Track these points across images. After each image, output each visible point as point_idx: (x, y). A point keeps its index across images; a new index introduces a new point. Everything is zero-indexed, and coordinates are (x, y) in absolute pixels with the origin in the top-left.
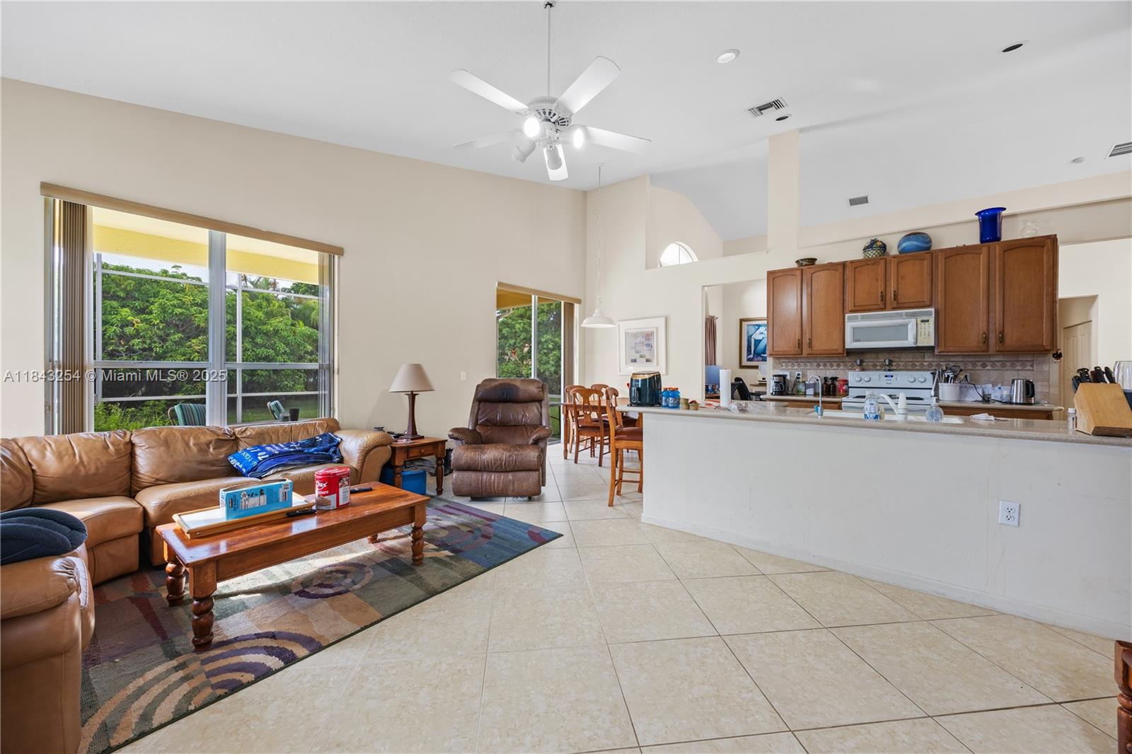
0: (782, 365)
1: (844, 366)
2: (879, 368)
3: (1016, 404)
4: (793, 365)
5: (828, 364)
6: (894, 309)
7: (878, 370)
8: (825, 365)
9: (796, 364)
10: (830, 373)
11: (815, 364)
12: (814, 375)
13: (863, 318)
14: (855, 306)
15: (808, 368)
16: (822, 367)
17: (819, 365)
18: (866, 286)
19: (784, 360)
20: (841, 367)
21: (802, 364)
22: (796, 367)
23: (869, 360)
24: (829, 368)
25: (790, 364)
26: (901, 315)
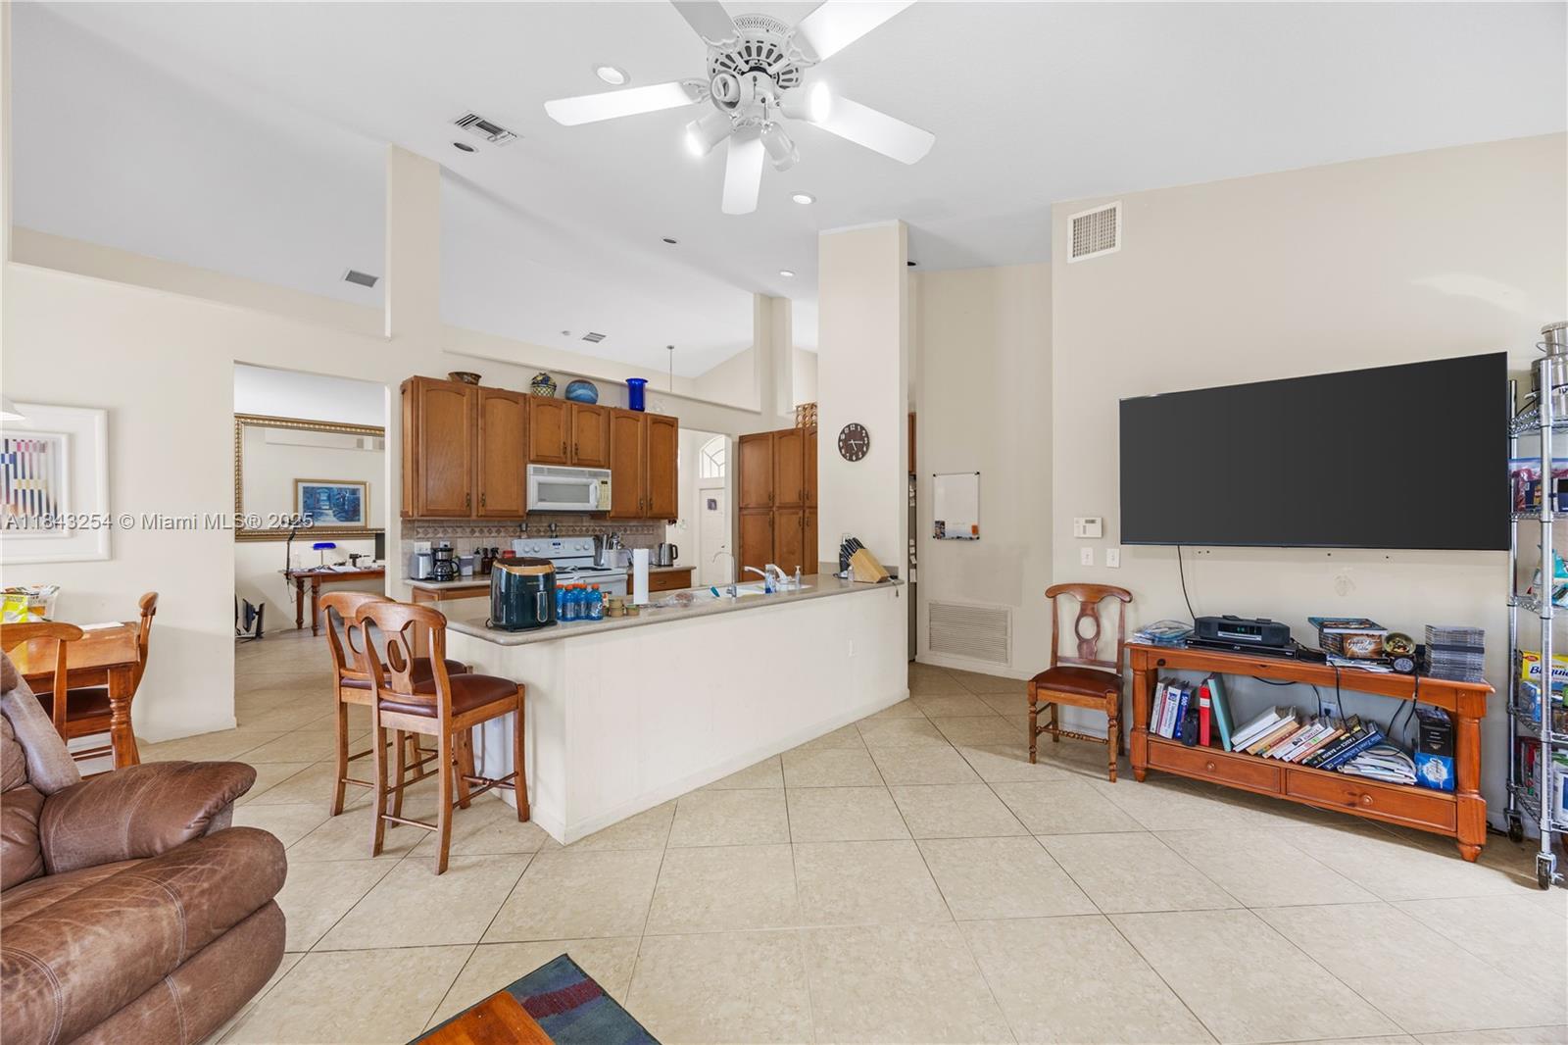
0: (418, 533)
1: (506, 531)
2: (542, 534)
3: (665, 566)
4: (436, 532)
5: (486, 530)
6: (574, 465)
7: (542, 537)
8: (481, 531)
9: (441, 530)
10: (489, 543)
11: (468, 530)
12: (465, 547)
13: (550, 472)
14: (537, 456)
15: (458, 535)
16: (477, 534)
17: (473, 532)
18: (546, 431)
19: (420, 524)
20: (502, 534)
21: (450, 530)
22: (440, 535)
23: (533, 525)
24: (487, 535)
25: (430, 530)
26: (582, 474)
